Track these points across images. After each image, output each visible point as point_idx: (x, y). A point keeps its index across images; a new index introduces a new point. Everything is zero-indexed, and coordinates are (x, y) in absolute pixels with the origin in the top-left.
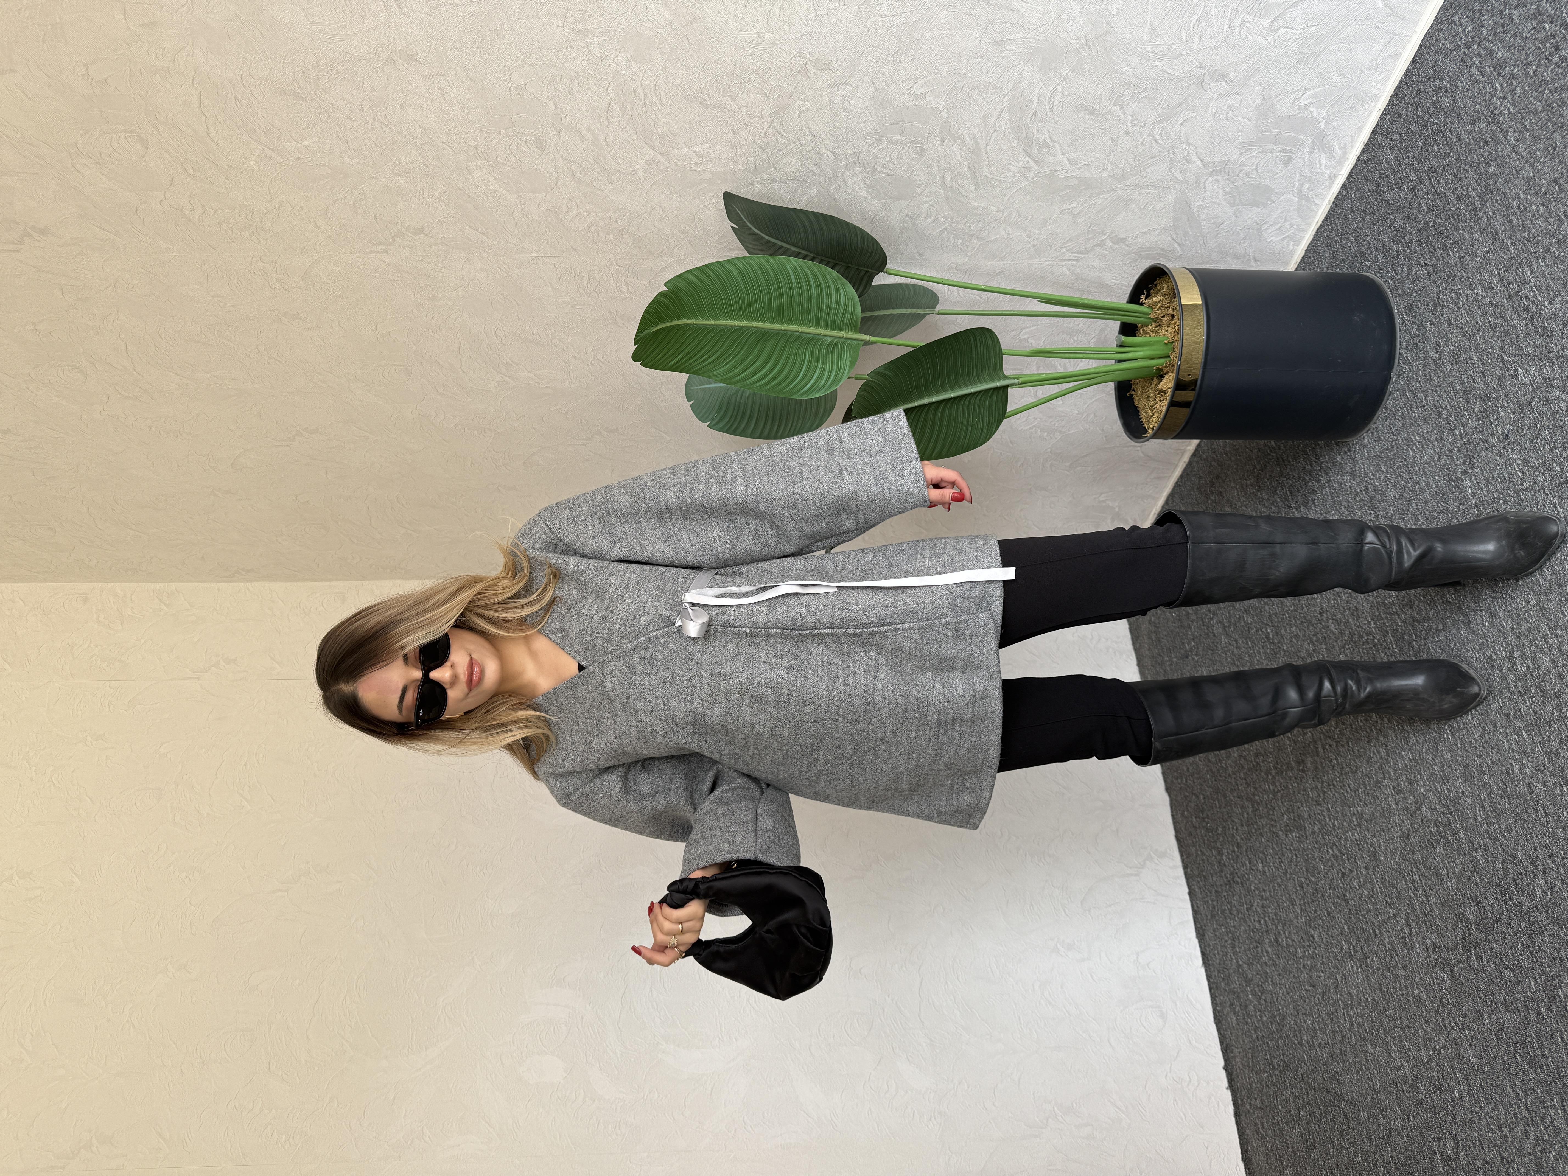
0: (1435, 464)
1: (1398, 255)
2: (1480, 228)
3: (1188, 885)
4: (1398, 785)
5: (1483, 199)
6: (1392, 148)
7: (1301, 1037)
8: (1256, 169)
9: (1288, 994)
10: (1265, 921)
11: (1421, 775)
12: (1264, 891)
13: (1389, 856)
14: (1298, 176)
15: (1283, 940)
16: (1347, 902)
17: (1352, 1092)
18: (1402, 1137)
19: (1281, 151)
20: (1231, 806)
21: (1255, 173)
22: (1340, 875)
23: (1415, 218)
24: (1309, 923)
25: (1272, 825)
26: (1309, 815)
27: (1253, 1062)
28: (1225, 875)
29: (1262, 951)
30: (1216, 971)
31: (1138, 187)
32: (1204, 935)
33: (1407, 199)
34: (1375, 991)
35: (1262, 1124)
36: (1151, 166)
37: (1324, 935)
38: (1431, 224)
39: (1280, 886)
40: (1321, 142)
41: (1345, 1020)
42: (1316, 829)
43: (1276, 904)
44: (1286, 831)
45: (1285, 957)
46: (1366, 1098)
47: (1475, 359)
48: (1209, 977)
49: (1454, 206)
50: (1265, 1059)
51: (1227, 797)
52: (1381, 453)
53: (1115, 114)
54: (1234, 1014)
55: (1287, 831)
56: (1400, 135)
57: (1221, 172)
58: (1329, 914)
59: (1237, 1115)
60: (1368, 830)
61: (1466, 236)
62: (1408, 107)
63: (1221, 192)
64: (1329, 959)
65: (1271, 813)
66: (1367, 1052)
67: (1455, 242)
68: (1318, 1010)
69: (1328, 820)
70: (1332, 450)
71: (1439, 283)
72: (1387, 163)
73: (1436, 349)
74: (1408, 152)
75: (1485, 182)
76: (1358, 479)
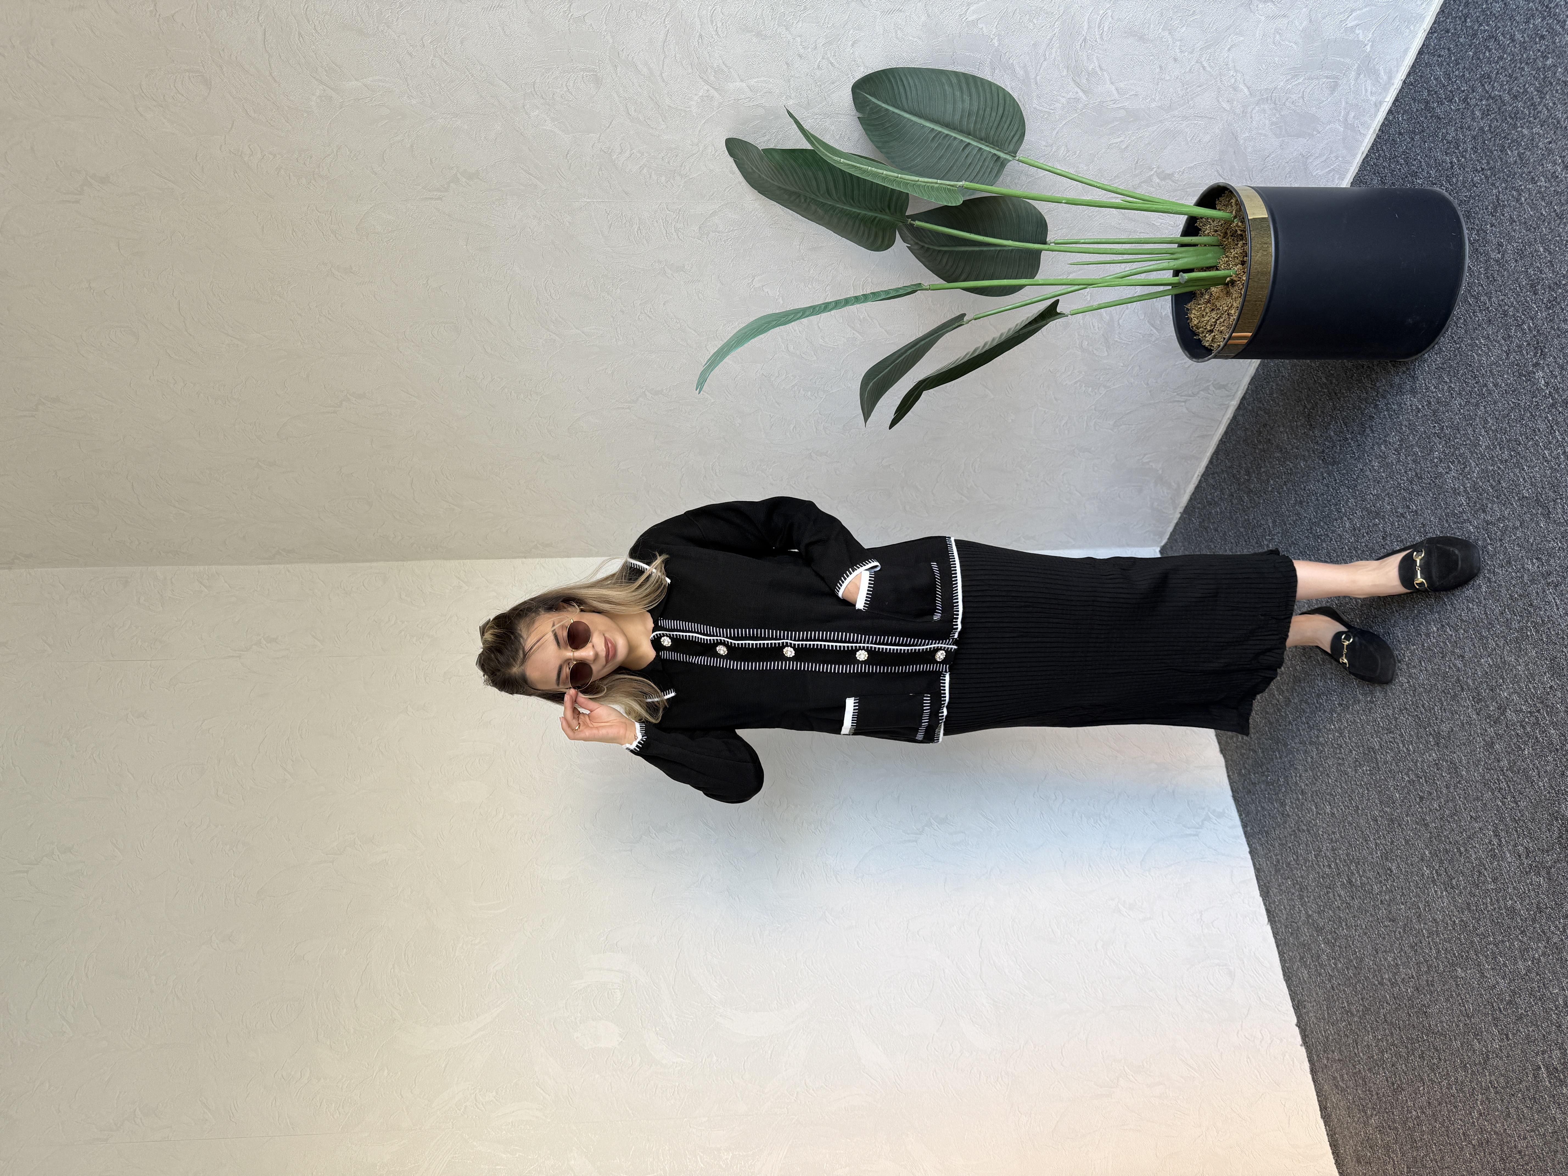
0: (1503, 363)
1: (1452, 167)
2: (1540, 121)
3: (1248, 844)
4: (1479, 694)
5: (1541, 92)
6: (1440, 65)
7: (1381, 976)
8: (1303, 97)
9: (1366, 934)
10: (1336, 864)
11: (1503, 679)
12: (1334, 833)
13: (1472, 768)
14: (1343, 104)
15: (1356, 880)
16: (1426, 825)
17: (1441, 1022)
18: (1501, 1058)
19: (1327, 77)
20: (1293, 754)
21: (1301, 100)
22: (1418, 800)
23: (1469, 127)
24: (1385, 856)
25: (1340, 764)
26: (1381, 745)
27: (1328, 1013)
28: (1289, 826)
29: (1334, 895)
30: (1283, 927)
31: (1185, 118)
32: (1268, 892)
33: (1459, 110)
34: (1463, 912)
35: (1342, 1076)
36: (1198, 95)
37: (1403, 866)
38: (1486, 129)
39: (1350, 824)
40: (1367, 68)
41: (1431, 949)
42: (1389, 758)
43: (1347, 845)
44: (1355, 767)
45: (1360, 897)
46: (1458, 1026)
47: (1542, 250)
48: (1275, 935)
49: (1511, 106)
50: (1343, 1007)
51: (1288, 745)
52: (1443, 364)
53: (1163, 40)
54: (1305, 967)
55: (1357, 764)
56: (1449, 49)
57: (1267, 100)
58: (1407, 842)
59: (1313, 1071)
60: (1447, 747)
61: (1525, 131)
62: (1456, 21)
63: (1267, 122)
64: (1409, 889)
65: (1338, 752)
66: (1457, 977)
67: (1513, 141)
68: (1400, 944)
69: (1401, 745)
70: (1389, 372)
71: (1497, 184)
72: (1435, 79)
73: (1498, 250)
74: (1459, 64)
75: (1543, 74)
76: (1420, 395)
